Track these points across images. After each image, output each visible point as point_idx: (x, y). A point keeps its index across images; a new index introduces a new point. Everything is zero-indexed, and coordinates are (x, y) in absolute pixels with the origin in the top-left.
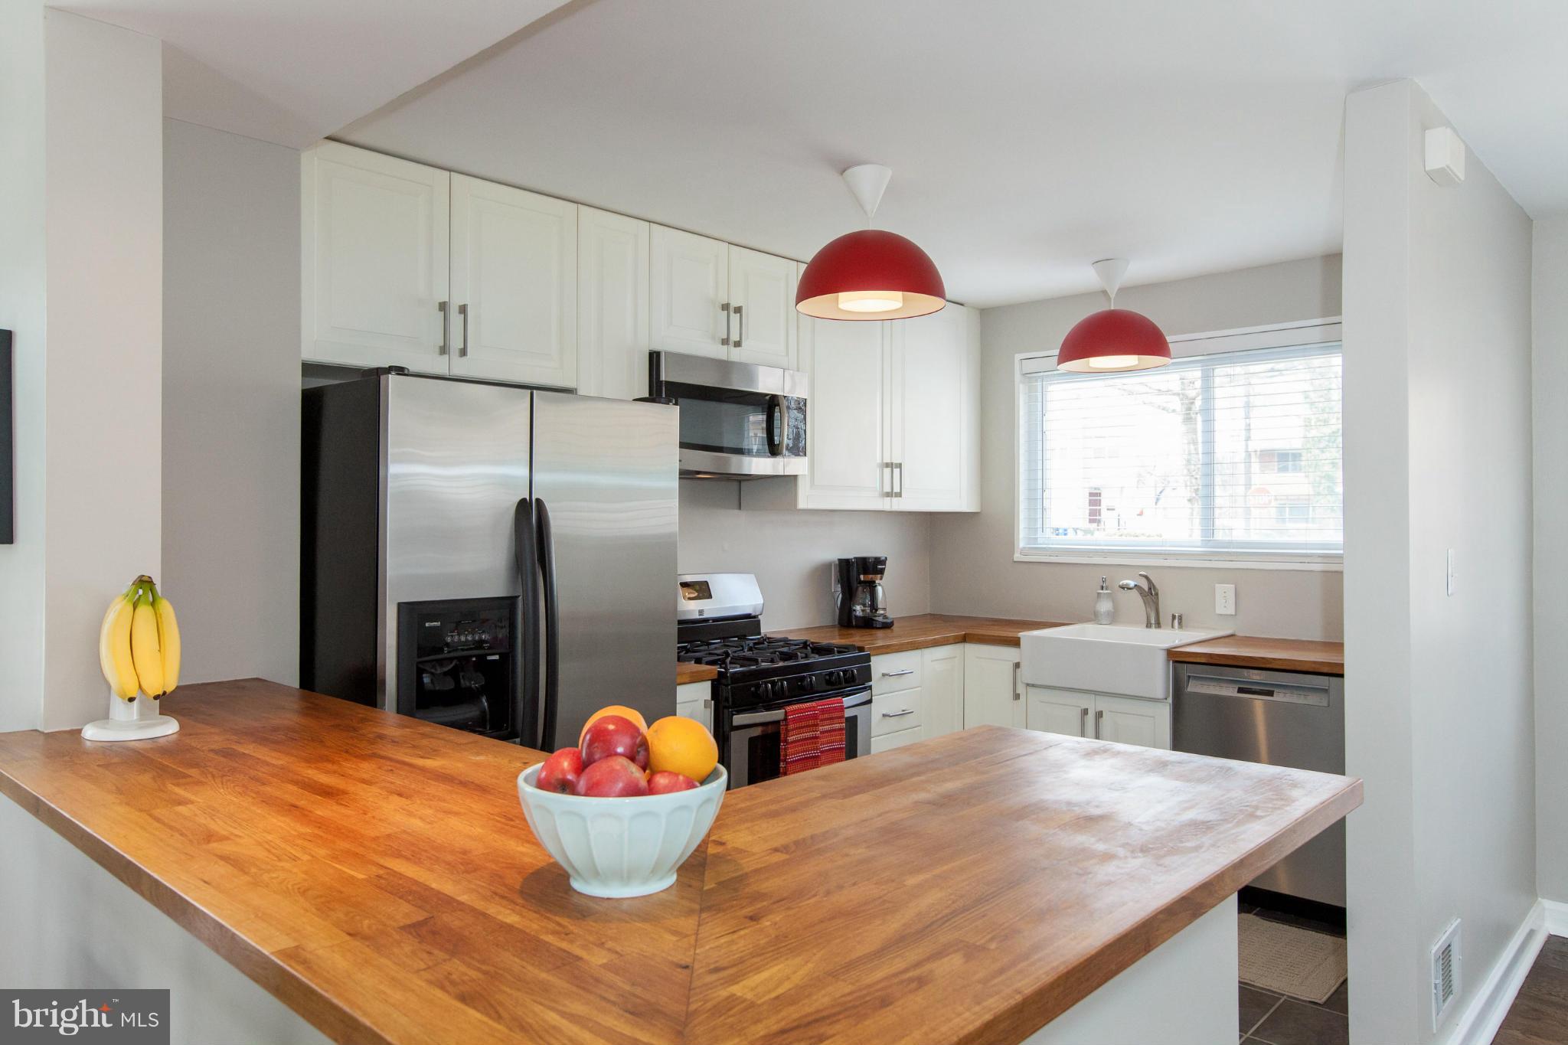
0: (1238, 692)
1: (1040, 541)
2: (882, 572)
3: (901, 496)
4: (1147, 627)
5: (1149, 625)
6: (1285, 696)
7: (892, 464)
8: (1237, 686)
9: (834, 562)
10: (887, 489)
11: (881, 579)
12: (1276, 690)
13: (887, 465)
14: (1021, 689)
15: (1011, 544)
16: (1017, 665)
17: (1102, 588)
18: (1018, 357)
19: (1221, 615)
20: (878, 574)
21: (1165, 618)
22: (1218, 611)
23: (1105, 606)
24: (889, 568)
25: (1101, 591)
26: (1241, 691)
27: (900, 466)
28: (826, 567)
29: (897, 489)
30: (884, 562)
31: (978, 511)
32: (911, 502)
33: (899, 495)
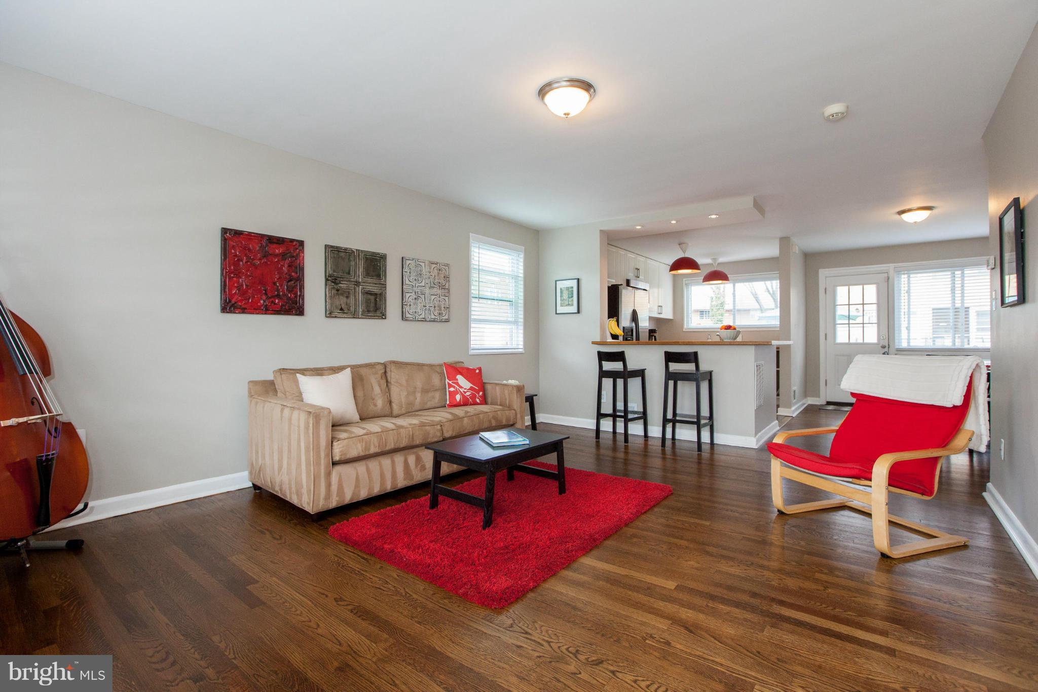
2: (656, 333)
7: (660, 306)
10: (659, 312)
18: (684, 279)
30: (656, 330)
31: (674, 319)
33: (661, 314)
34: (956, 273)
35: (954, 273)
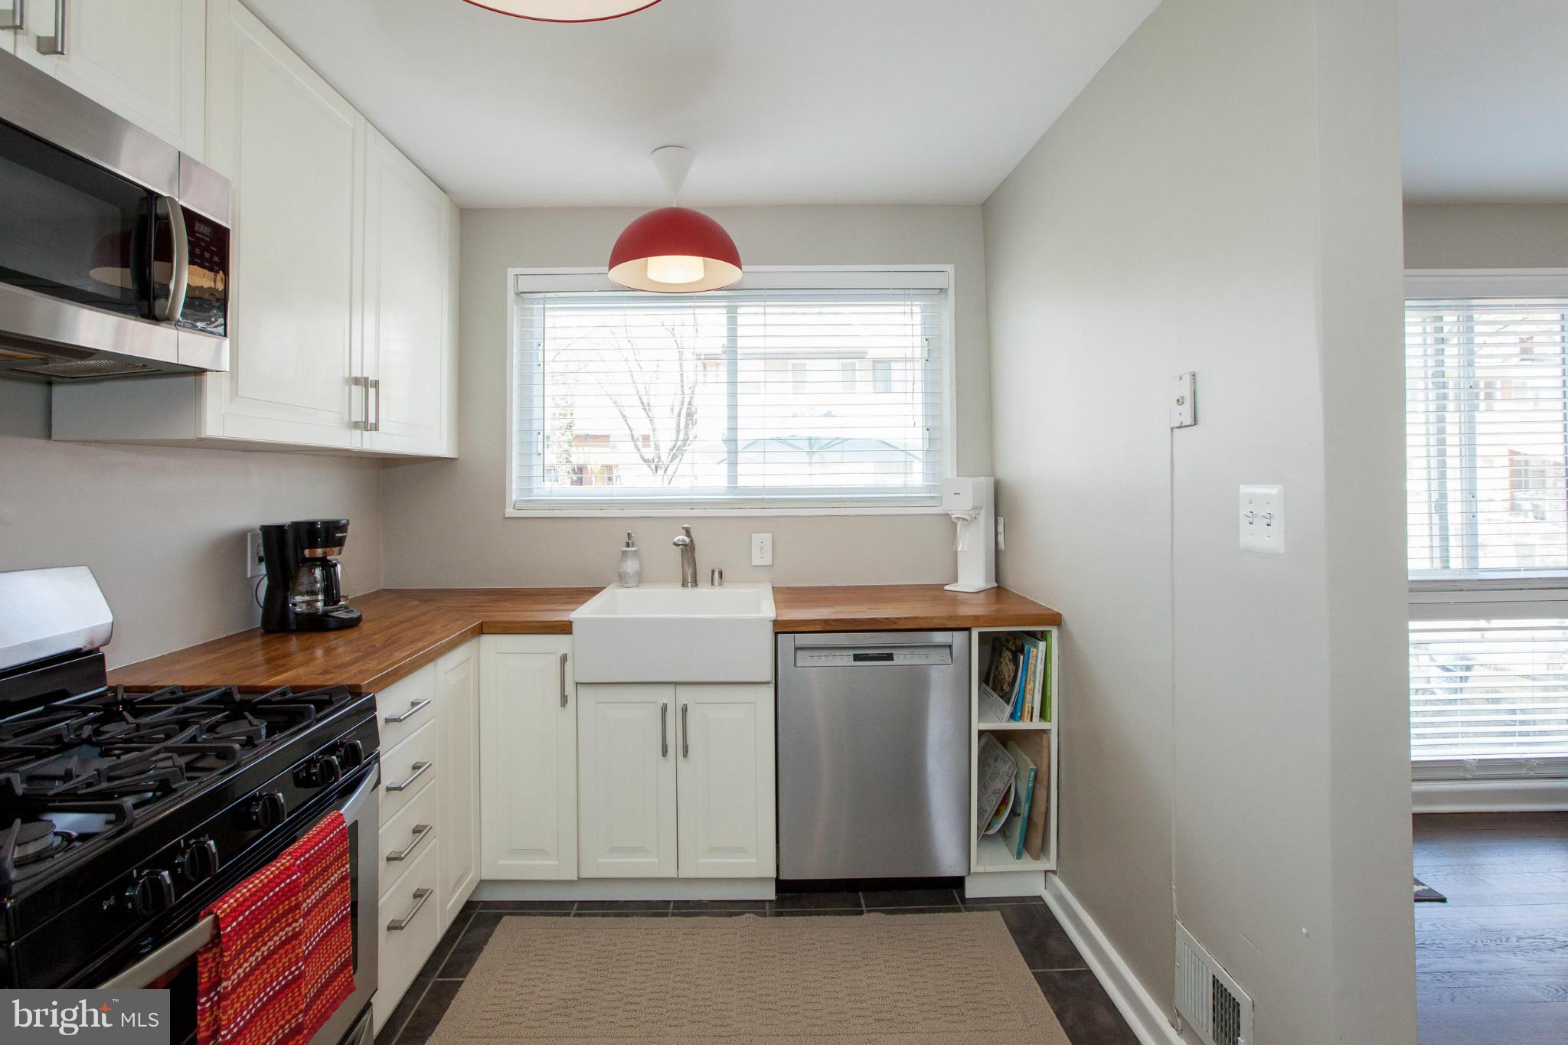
0: (855, 660)
1: (535, 492)
2: (340, 543)
3: (376, 429)
4: (683, 585)
5: (684, 585)
6: (905, 658)
7: (366, 379)
8: (852, 653)
9: (251, 530)
10: (358, 416)
11: (340, 553)
12: (894, 652)
13: (356, 381)
14: (570, 690)
15: (502, 496)
16: (564, 659)
17: (628, 545)
18: (511, 272)
19: (756, 566)
20: (335, 546)
21: (703, 573)
22: (754, 563)
23: (631, 566)
24: (351, 536)
25: (628, 549)
26: (857, 658)
27: (376, 384)
28: (239, 539)
29: (372, 420)
30: (343, 528)
31: (456, 457)
32: (385, 442)
33: (375, 427)
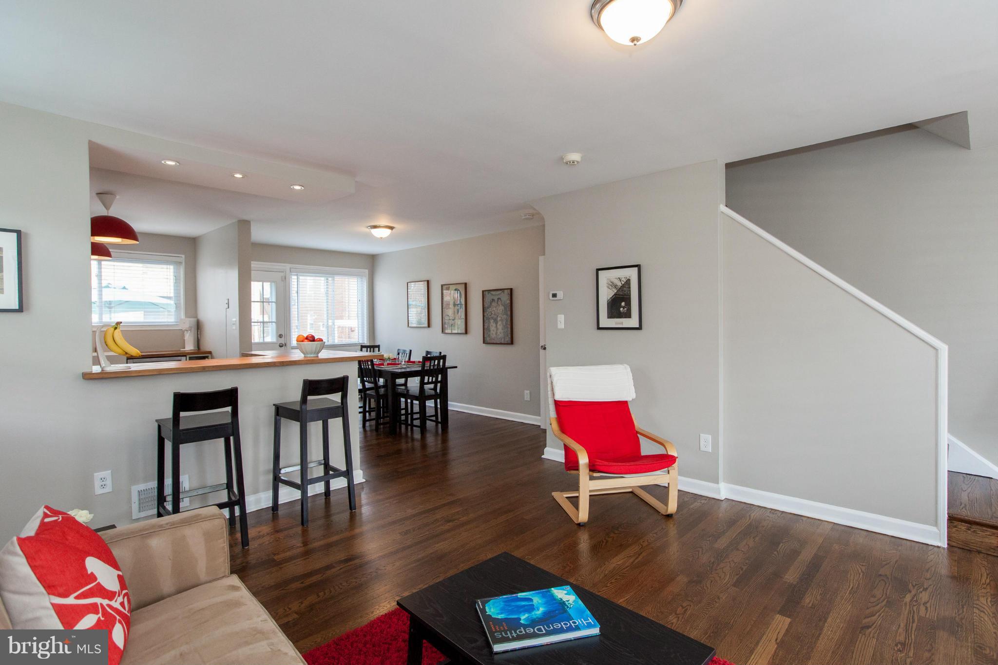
34: (329, 279)
35: (328, 279)
